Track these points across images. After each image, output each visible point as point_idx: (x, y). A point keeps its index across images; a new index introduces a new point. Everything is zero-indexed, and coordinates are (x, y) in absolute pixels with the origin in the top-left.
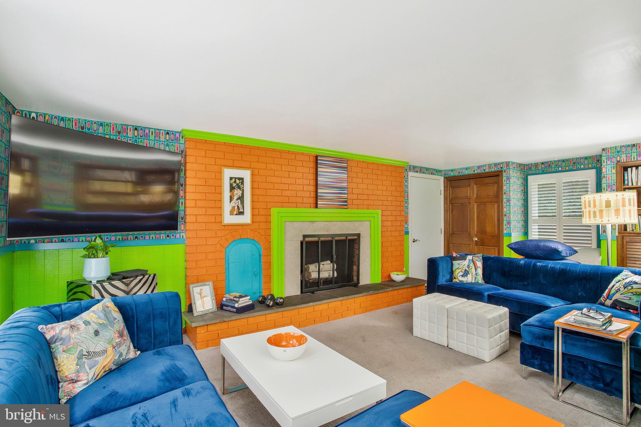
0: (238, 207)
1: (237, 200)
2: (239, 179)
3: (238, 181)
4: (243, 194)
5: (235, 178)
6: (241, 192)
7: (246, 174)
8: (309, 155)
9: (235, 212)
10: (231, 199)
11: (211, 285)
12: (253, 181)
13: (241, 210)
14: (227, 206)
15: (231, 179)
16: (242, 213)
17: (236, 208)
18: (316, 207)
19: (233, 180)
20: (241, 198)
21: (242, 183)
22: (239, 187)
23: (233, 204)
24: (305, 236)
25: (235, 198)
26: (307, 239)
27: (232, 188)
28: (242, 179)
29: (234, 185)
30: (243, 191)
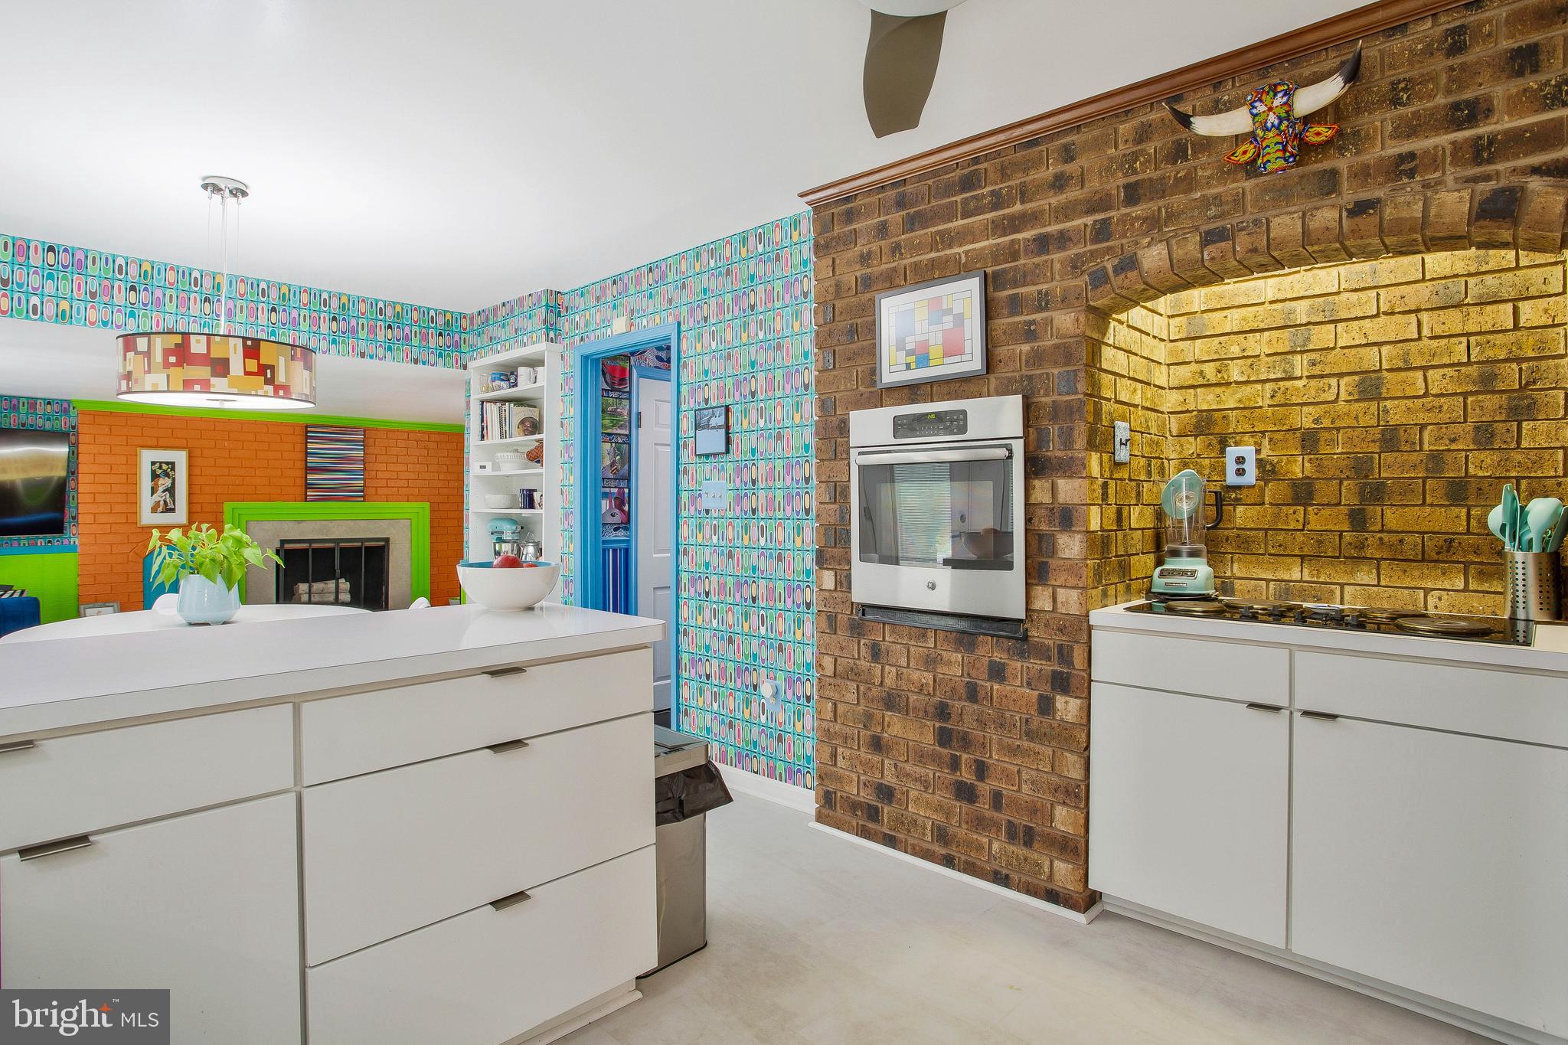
0: (165, 502)
1: (163, 492)
2: (167, 463)
3: (165, 467)
4: (173, 484)
5: (161, 463)
6: (170, 481)
7: (180, 458)
8: (293, 426)
9: (160, 509)
10: (153, 491)
11: (116, 606)
12: (190, 466)
13: (171, 506)
14: (146, 500)
15: (153, 463)
16: (173, 510)
17: (162, 503)
18: (306, 500)
19: (158, 465)
20: (171, 490)
21: (173, 469)
22: (167, 475)
23: (156, 497)
24: (283, 542)
25: (161, 489)
26: (287, 546)
27: (155, 476)
28: (172, 465)
29: (159, 472)
30: (174, 479)
